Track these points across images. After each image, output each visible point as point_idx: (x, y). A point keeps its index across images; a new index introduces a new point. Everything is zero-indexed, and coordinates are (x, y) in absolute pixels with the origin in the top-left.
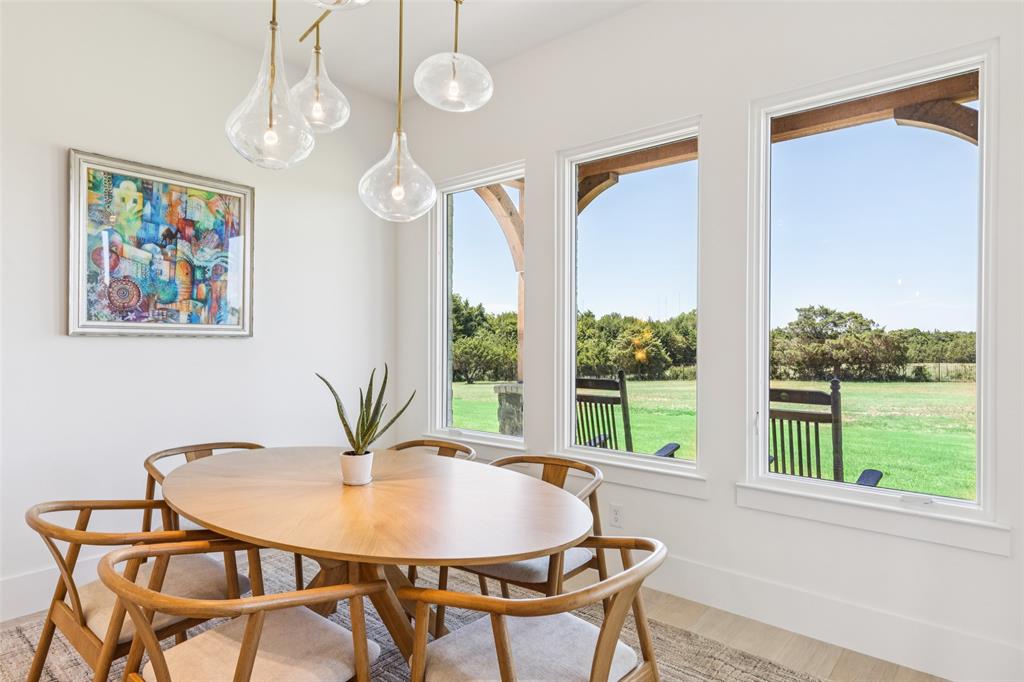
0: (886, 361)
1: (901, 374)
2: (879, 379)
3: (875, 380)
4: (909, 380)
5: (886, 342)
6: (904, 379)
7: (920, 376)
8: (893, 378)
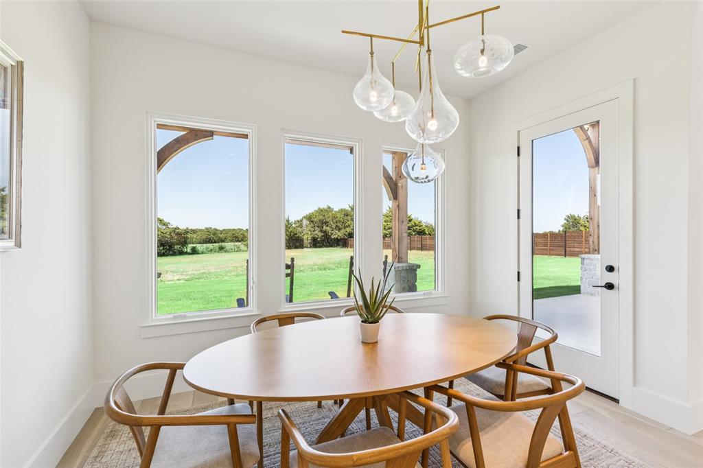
0: (177, 244)
1: (185, 250)
2: (174, 254)
3: (172, 255)
4: (189, 254)
5: (179, 234)
6: (187, 253)
7: (194, 252)
8: (181, 253)
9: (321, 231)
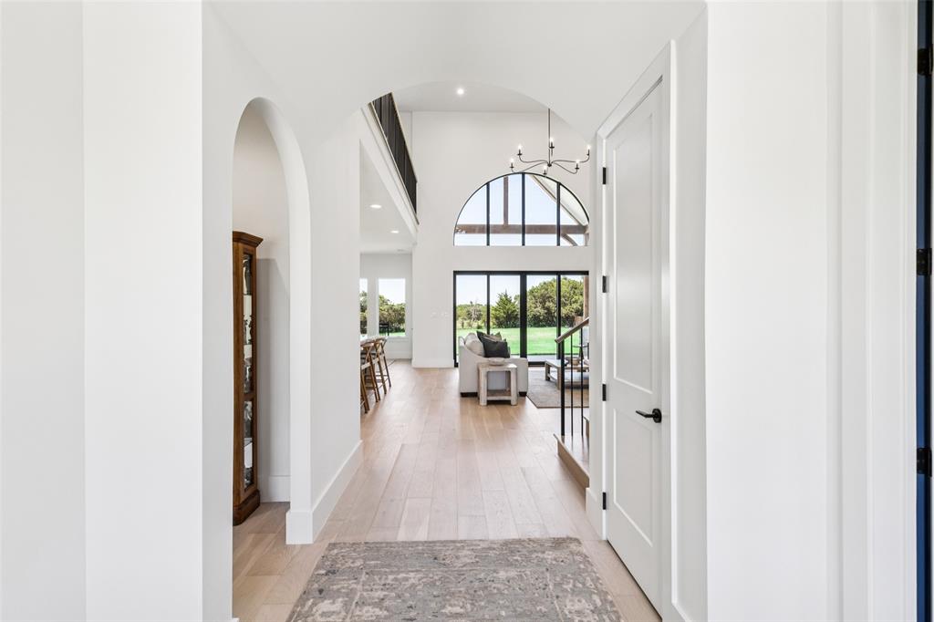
9: (543, 307)
